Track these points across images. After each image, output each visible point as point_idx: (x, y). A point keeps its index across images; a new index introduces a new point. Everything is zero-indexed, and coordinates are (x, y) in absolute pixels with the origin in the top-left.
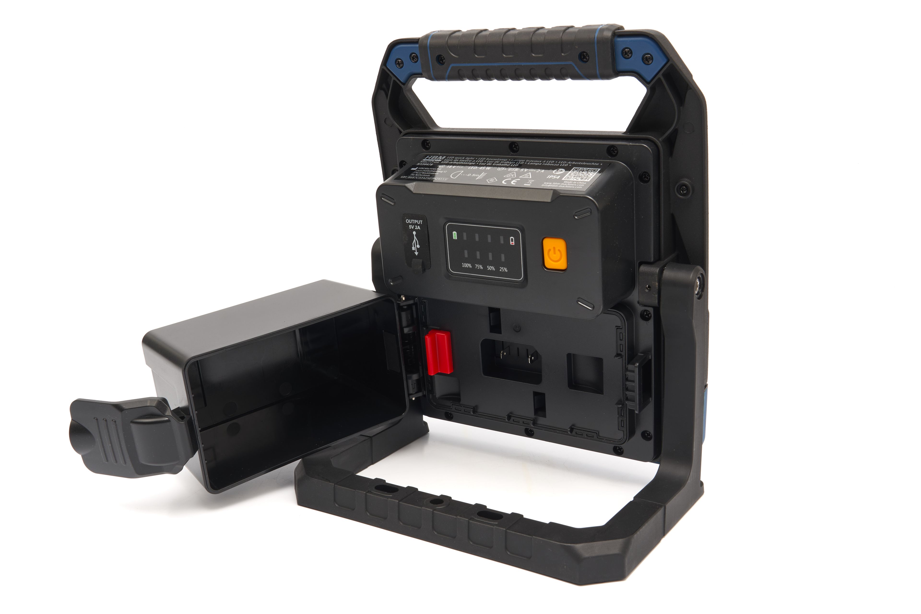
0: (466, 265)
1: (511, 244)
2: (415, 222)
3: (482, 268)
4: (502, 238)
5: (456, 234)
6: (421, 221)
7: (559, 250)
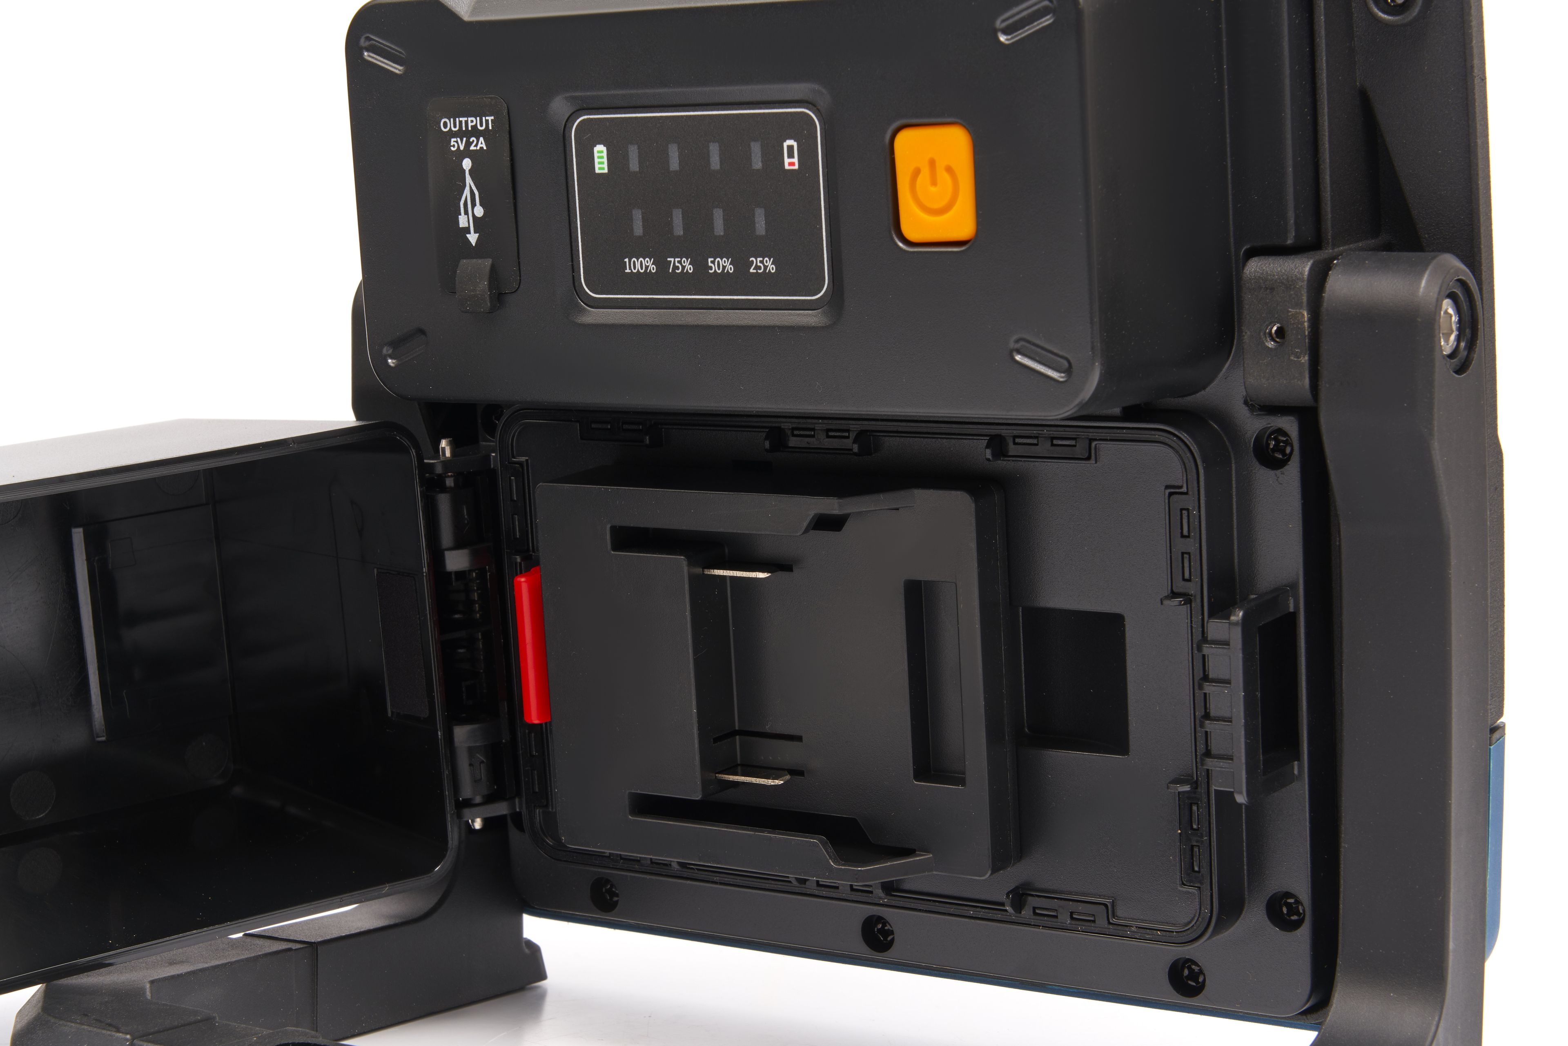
0: (638, 265)
1: (787, 167)
2: (470, 124)
3: (689, 268)
4: (756, 149)
5: (605, 154)
6: (490, 118)
7: (949, 170)
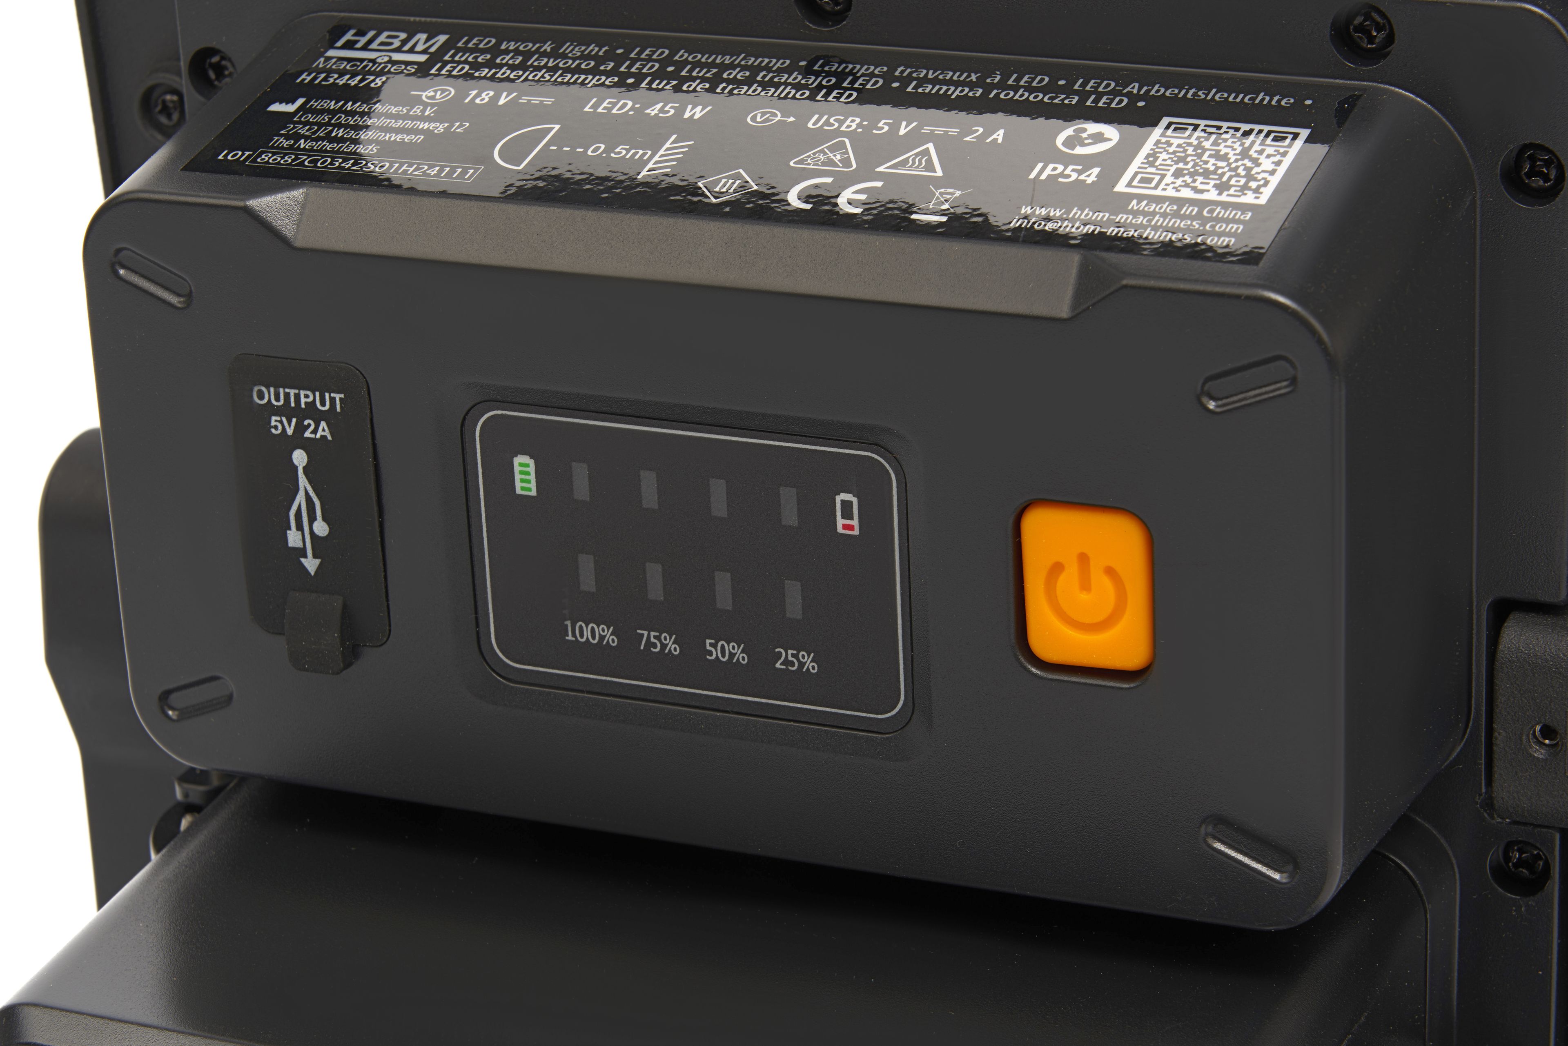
0: (587, 633)
1: (840, 530)
2: (303, 400)
3: (673, 648)
4: (789, 499)
5: (532, 469)
6: (338, 397)
7: (1110, 571)
